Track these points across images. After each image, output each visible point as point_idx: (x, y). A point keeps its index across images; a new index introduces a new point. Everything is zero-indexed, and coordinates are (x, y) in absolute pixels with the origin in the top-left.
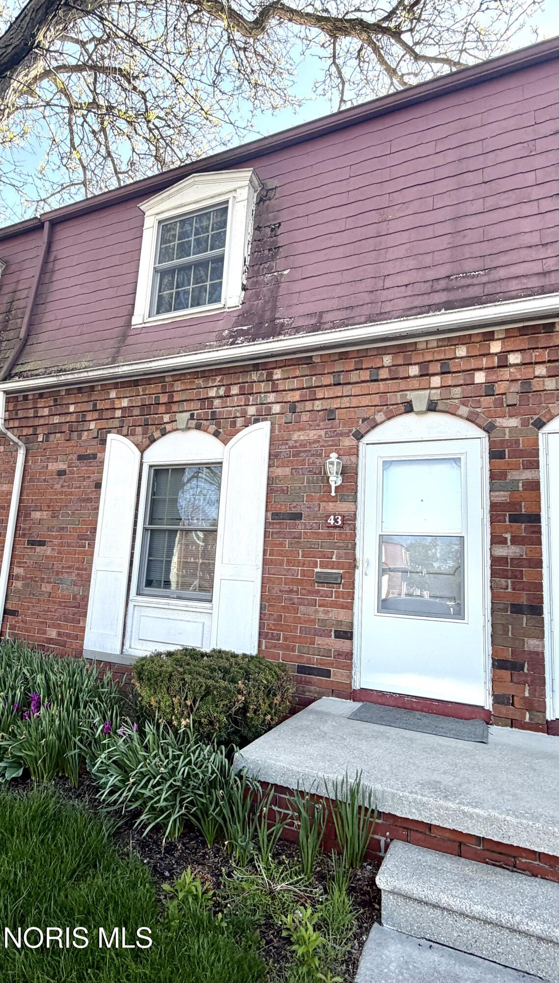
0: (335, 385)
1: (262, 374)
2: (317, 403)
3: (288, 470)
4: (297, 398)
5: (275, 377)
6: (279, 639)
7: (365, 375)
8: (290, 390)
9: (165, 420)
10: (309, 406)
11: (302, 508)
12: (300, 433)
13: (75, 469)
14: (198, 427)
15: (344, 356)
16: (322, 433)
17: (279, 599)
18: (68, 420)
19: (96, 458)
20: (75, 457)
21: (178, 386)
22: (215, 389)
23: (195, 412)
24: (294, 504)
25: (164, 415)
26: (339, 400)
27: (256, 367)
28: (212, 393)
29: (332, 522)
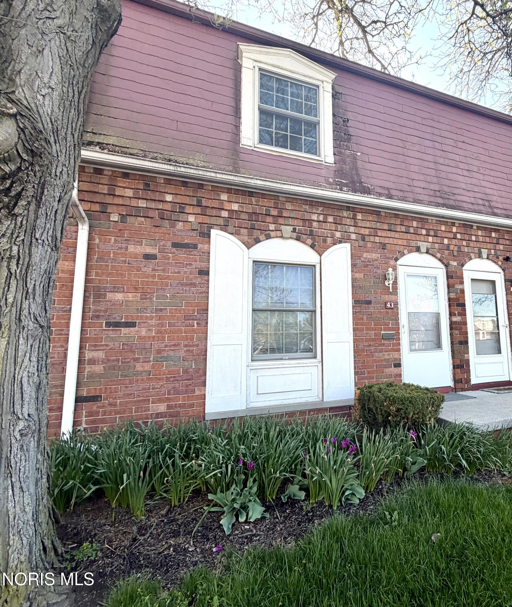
0: (388, 230)
1: (350, 214)
2: (377, 238)
3: (362, 275)
4: (367, 233)
5: (358, 218)
6: (365, 374)
7: (403, 229)
8: (364, 227)
9: (271, 228)
10: (372, 239)
11: (372, 298)
12: (368, 254)
13: (170, 255)
14: (298, 239)
15: (396, 216)
16: (379, 255)
17: (363, 350)
18: (160, 207)
19: (197, 248)
20: (169, 244)
21: (289, 206)
22: (316, 215)
23: (297, 227)
24: (367, 295)
25: (270, 225)
26: (388, 239)
27: (348, 209)
28: (315, 217)
29: (389, 306)
